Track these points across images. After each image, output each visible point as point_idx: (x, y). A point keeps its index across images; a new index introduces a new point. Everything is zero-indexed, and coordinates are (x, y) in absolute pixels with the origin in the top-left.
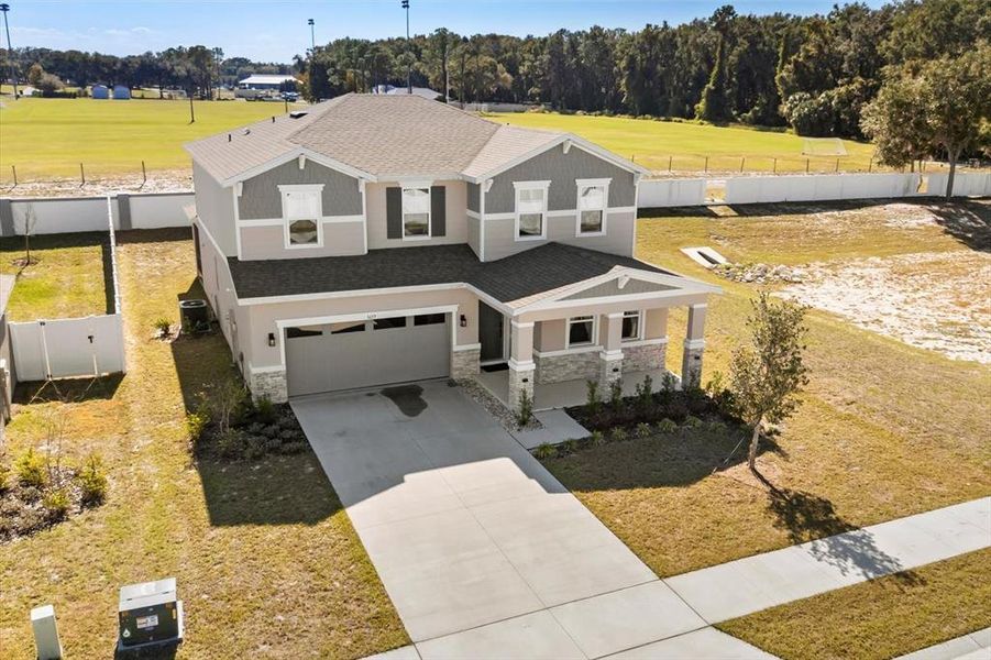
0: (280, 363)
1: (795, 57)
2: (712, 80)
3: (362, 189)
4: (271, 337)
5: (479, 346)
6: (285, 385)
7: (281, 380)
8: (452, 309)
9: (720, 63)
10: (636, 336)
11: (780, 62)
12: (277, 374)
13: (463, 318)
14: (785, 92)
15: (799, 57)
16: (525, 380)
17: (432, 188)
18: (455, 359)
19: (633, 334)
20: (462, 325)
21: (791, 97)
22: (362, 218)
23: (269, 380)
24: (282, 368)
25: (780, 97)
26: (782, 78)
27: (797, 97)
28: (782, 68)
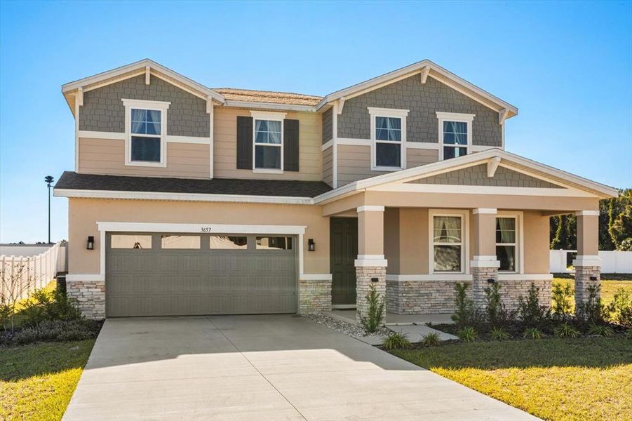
0: (98, 272)
1: (622, 214)
2: (557, 236)
3: (210, 110)
4: (91, 239)
5: (329, 277)
6: (103, 298)
7: (99, 293)
8: (299, 230)
9: (563, 223)
10: (514, 270)
11: (611, 219)
12: (94, 284)
13: (311, 242)
14: (617, 240)
15: (626, 214)
16: (375, 280)
17: (285, 120)
18: (302, 290)
19: (511, 268)
20: (310, 250)
21: (623, 242)
22: (209, 141)
23: (84, 290)
24: (101, 277)
25: (614, 244)
26: (614, 230)
27: (629, 241)
28: (613, 222)
